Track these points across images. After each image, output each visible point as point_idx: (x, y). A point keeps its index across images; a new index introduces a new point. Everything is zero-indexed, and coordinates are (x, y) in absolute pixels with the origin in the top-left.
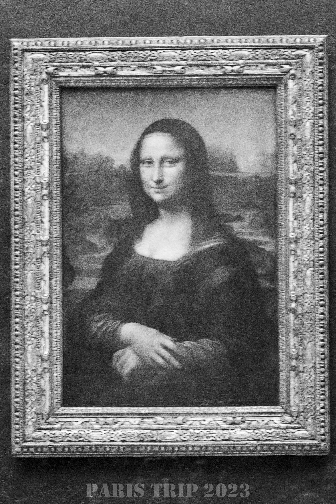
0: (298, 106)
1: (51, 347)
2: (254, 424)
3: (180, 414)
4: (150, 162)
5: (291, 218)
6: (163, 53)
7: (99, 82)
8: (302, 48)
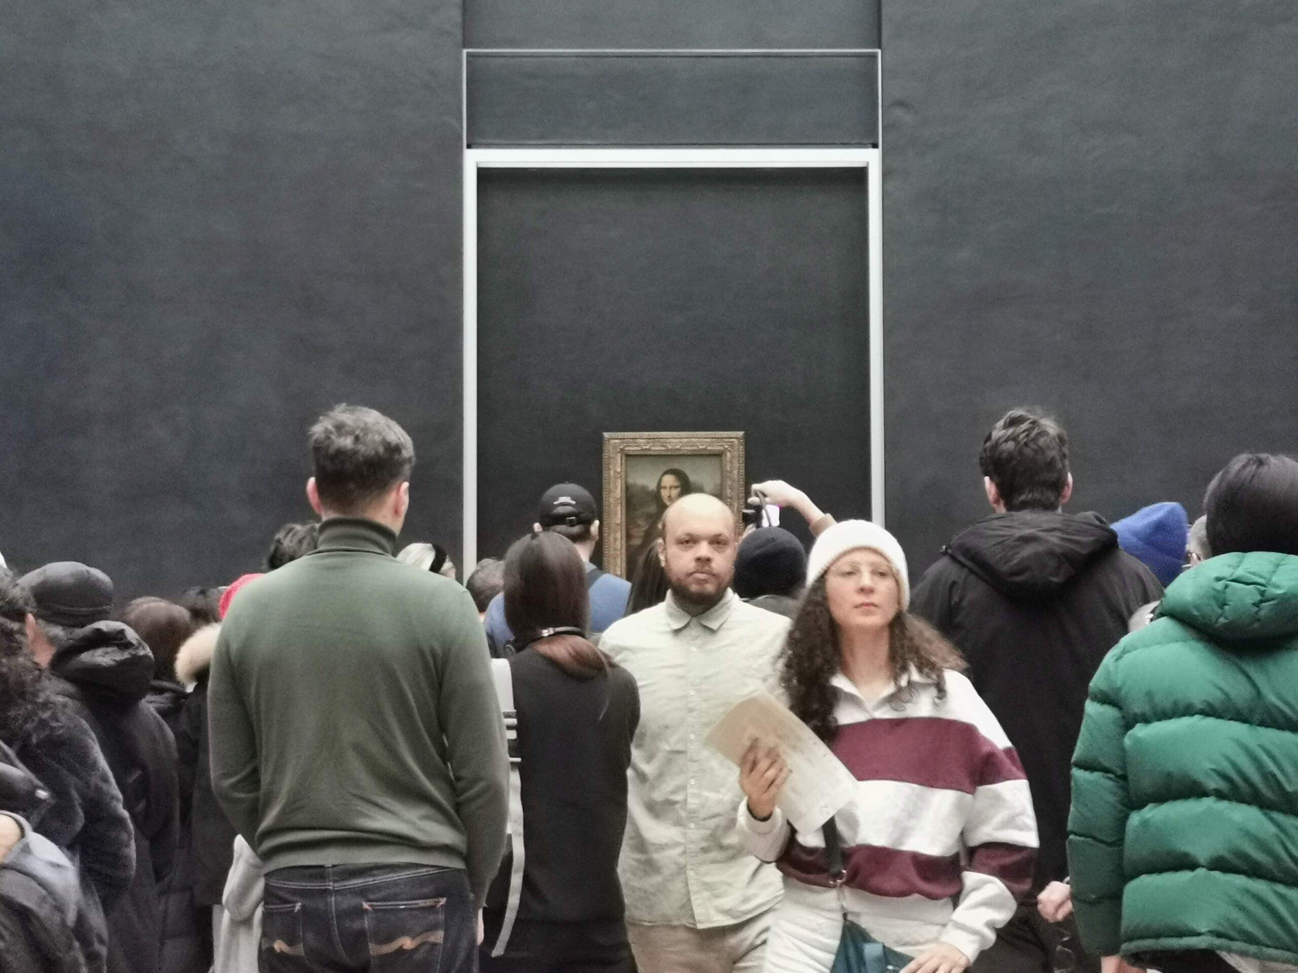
0: (731, 464)
4: (665, 488)
6: (672, 440)
7: (642, 453)
8: (733, 438)
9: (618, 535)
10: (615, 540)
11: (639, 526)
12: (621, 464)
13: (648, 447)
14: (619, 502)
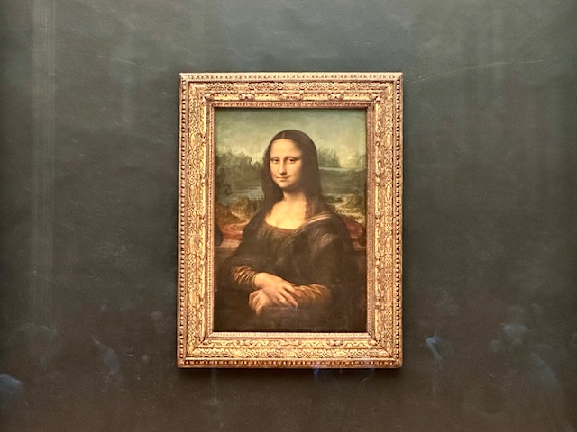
0: (382, 123)
1: (206, 289)
2: (349, 346)
3: (297, 338)
4: (278, 160)
5: (377, 201)
6: (287, 85)
7: (242, 105)
8: (385, 82)
9: (203, 234)
10: (197, 241)
11: (236, 219)
12: (208, 122)
13: (249, 96)
14: (203, 181)
